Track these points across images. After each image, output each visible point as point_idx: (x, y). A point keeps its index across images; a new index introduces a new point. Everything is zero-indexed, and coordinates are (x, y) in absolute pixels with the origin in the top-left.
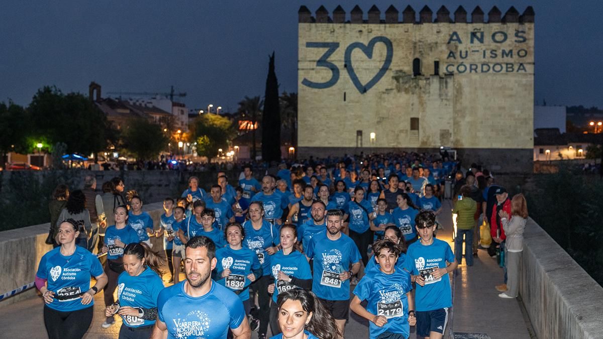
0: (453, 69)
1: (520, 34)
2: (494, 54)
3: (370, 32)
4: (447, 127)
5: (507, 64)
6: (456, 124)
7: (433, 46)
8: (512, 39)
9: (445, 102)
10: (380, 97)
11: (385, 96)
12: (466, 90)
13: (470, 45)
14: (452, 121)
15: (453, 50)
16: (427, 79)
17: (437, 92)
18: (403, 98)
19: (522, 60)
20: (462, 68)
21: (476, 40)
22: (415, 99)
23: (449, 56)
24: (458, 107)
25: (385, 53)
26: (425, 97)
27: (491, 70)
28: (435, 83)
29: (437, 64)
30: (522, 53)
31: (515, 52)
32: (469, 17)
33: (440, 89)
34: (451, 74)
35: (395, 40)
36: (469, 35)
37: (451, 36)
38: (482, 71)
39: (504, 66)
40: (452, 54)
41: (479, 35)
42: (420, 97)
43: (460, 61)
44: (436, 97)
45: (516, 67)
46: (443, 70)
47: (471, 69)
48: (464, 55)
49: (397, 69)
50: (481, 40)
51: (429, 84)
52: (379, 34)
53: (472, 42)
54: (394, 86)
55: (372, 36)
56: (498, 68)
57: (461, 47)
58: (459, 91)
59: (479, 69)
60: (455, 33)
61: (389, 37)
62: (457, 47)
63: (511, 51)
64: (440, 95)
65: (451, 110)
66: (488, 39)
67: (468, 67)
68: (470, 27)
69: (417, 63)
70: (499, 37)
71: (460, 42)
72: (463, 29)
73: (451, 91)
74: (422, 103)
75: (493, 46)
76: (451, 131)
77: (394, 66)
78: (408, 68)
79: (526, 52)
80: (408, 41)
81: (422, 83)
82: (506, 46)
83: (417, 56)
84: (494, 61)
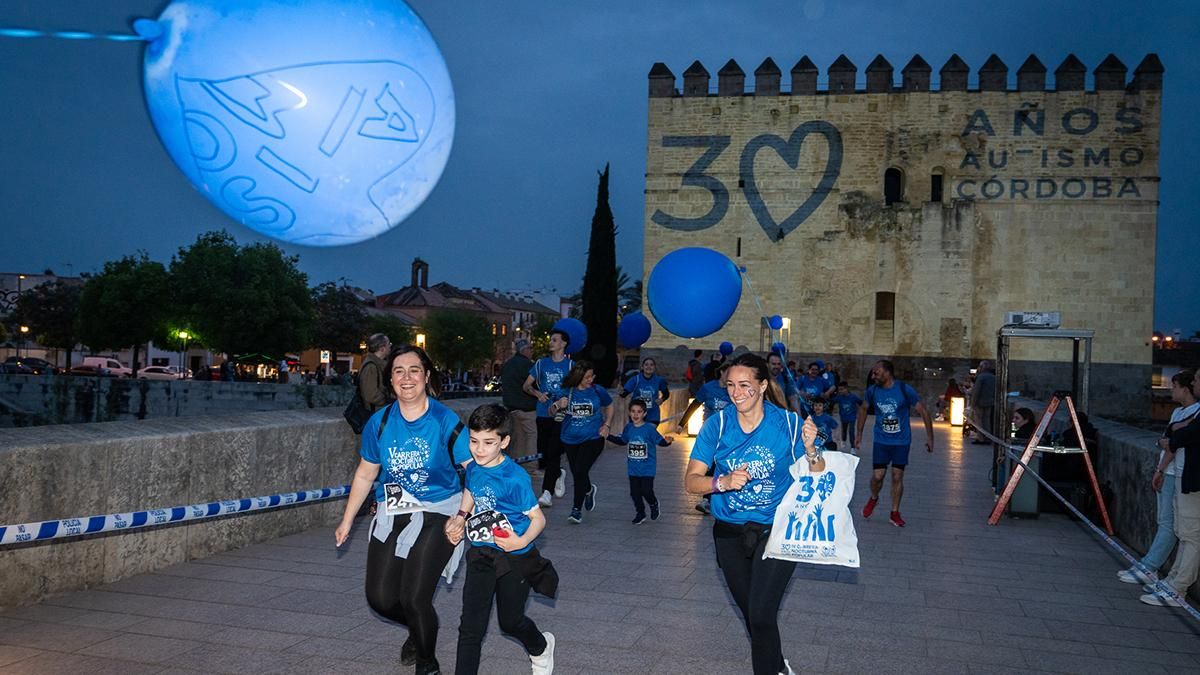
0: (974, 190)
1: (1129, 115)
2: (1065, 153)
3: (795, 109)
4: (957, 313)
5: (1096, 180)
6: (978, 306)
7: (933, 139)
8: (1108, 125)
9: (954, 259)
10: (812, 247)
11: (823, 245)
12: (1001, 235)
13: (1012, 138)
14: (968, 301)
15: (975, 149)
16: (914, 211)
17: (938, 236)
18: (862, 250)
19: (1130, 172)
20: (993, 189)
21: (1026, 130)
22: (888, 253)
23: (966, 163)
24: (983, 271)
25: (825, 155)
26: (910, 248)
27: (1059, 193)
28: (933, 221)
29: (937, 182)
30: (1132, 156)
31: (1115, 153)
33: (944, 231)
34: (968, 201)
35: (848, 128)
36: (1012, 117)
37: (971, 120)
38: (1039, 195)
39: (1089, 184)
40: (970, 158)
41: (1033, 116)
42: (898, 248)
43: (990, 172)
44: (937, 248)
45: (1116, 188)
46: (951, 191)
47: (1014, 191)
48: (998, 160)
49: (851, 189)
50: (1038, 128)
51: (920, 220)
52: (813, 116)
53: (1017, 132)
54: (843, 226)
55: (800, 120)
56: (1074, 188)
57: (993, 144)
58: (985, 237)
59: (1032, 190)
60: (980, 113)
61: (834, 122)
62: (982, 143)
63: (1105, 152)
64: (944, 244)
65: (967, 276)
66: (1053, 125)
67: (1007, 186)
68: (1015, 102)
69: (894, 181)
70: (1078, 122)
71: (991, 132)
72: (997, 105)
73: (967, 235)
74: (902, 261)
75: (1065, 140)
76: (966, 322)
77: (843, 184)
78: (875, 188)
79: (1141, 155)
80: (875, 130)
81: (904, 218)
82: (1095, 142)
83: (895, 162)
84: (1066, 172)
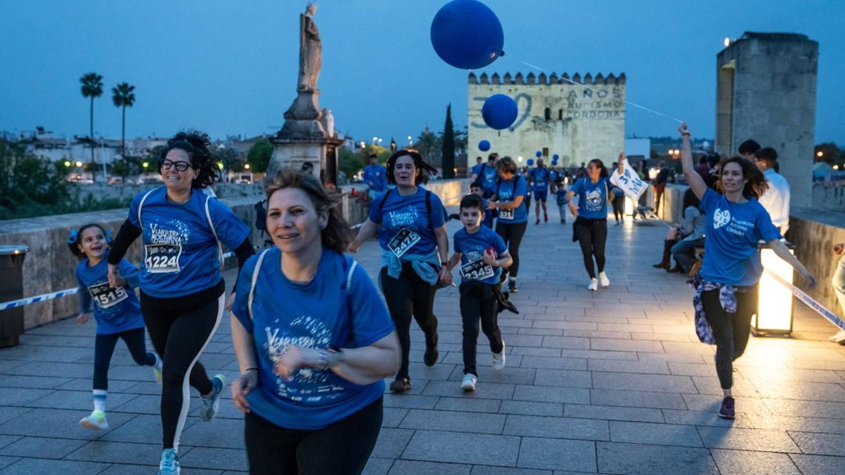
0: (571, 115)
1: (616, 92)
2: (598, 103)
3: (516, 90)
4: (567, 154)
5: (607, 112)
6: (573, 152)
7: (558, 100)
8: (610, 96)
9: (566, 137)
10: (523, 133)
11: (526, 133)
12: (580, 129)
13: (583, 99)
14: (570, 151)
15: (572, 102)
16: (554, 122)
17: (561, 131)
18: (538, 134)
19: (617, 109)
20: (577, 115)
21: (587, 97)
22: (546, 135)
23: (569, 107)
24: (575, 140)
25: (526, 104)
26: (553, 134)
27: (596, 116)
28: (560, 124)
29: (561, 112)
30: (617, 104)
31: (612, 103)
32: (582, 80)
33: (563, 129)
34: (570, 119)
35: (533, 96)
36: (583, 92)
37: (570, 93)
38: (591, 116)
39: (605, 113)
40: (570, 105)
41: (589, 92)
42: (549, 134)
43: (576, 109)
44: (561, 134)
45: (613, 114)
46: (565, 115)
47: (583, 115)
48: (578, 105)
49: (535, 115)
50: (590, 96)
51: (556, 125)
52: (522, 92)
53: (584, 96)
54: (532, 127)
55: (518, 93)
56: (601, 114)
57: (577, 101)
58: (575, 130)
59: (589, 116)
60: (573, 91)
61: (528, 94)
62: (574, 100)
63: (610, 103)
64: (563, 133)
65: (570, 142)
66: (594, 95)
67: (581, 113)
68: (584, 87)
69: (547, 111)
70: (602, 94)
71: (576, 97)
72: (578, 88)
73: (570, 129)
74: (550, 138)
75: (598, 99)
76: (570, 156)
77: (532, 113)
78: (542, 115)
79: (620, 104)
80: (542, 96)
81: (551, 124)
82: (606, 100)
83: (548, 106)
84: (598, 109)
